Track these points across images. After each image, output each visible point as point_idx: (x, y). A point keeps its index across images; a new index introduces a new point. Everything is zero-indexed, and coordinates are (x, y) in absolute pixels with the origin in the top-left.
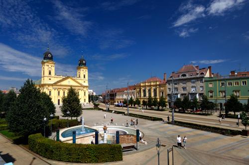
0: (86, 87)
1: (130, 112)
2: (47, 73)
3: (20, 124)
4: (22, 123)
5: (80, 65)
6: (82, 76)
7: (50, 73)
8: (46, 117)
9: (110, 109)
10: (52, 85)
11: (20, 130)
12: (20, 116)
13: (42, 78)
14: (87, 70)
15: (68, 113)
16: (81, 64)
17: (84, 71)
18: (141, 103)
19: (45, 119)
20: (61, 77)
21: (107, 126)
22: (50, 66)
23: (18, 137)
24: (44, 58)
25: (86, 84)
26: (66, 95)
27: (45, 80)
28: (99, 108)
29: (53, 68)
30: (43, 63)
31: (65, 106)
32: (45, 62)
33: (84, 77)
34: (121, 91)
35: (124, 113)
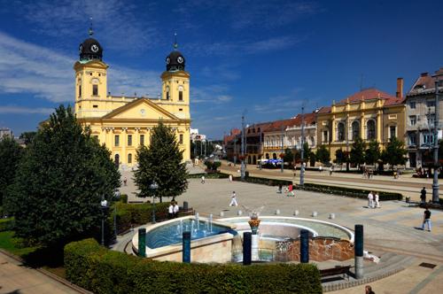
0: (185, 121)
1: (306, 181)
2: (87, 92)
3: (44, 218)
4: (48, 216)
5: (169, 67)
6: (175, 95)
7: (95, 92)
8: (106, 198)
9: (250, 175)
10: (101, 120)
11: (44, 233)
12: (43, 196)
13: (77, 105)
14: (187, 80)
15: (155, 186)
16: (174, 65)
17: (181, 82)
18: (333, 157)
19: (104, 203)
20: (123, 99)
21: (259, 218)
22: (95, 74)
23: (32, 250)
24: (82, 56)
25: (185, 115)
26: (147, 143)
27: (83, 108)
28: (219, 173)
29: (104, 79)
30: (78, 67)
31: (144, 170)
32: (83, 66)
33: (181, 98)
34: (278, 128)
35: (290, 183)
